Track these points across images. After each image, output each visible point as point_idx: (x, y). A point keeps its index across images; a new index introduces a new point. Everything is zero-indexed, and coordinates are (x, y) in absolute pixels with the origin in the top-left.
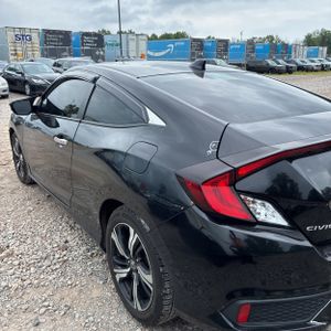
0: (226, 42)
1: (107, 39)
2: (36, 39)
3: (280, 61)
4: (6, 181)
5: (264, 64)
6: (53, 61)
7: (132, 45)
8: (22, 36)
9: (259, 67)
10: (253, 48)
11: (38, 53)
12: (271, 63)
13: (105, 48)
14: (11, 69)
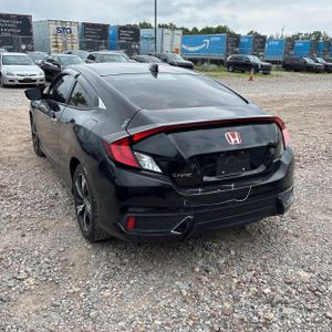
0: (264, 38)
1: (143, 32)
2: (75, 31)
3: (320, 60)
4: (26, 152)
5: (301, 62)
6: (88, 54)
7: (167, 39)
8: (63, 29)
9: (296, 65)
10: (293, 45)
11: (77, 46)
12: (309, 61)
13: (141, 42)
14: (49, 61)
